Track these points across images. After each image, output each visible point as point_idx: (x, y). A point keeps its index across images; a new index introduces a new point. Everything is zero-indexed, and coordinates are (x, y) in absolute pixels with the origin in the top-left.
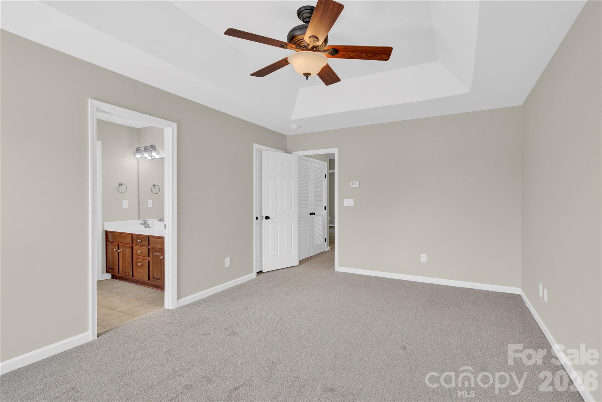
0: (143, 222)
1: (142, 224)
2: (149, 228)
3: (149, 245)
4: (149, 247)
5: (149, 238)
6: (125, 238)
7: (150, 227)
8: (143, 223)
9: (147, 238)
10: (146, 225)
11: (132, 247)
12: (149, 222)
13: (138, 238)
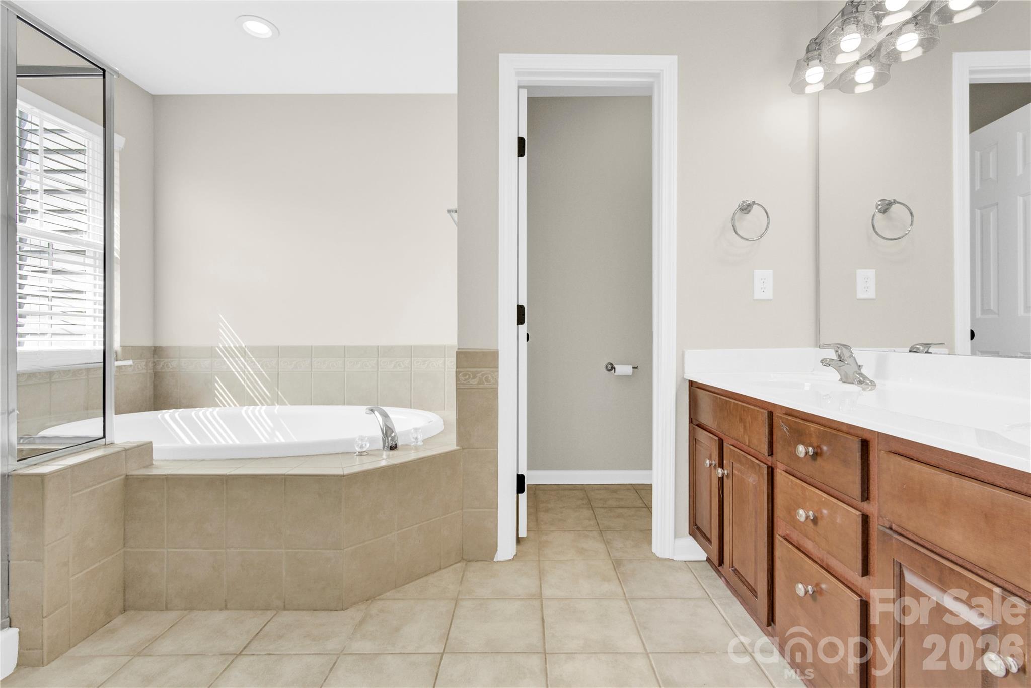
0: (831, 354)
1: (826, 363)
2: (860, 382)
3: (866, 495)
4: (871, 508)
5: (865, 445)
6: (741, 420)
7: (865, 378)
8: (835, 357)
9: (856, 447)
10: (850, 370)
11: (771, 472)
12: (865, 357)
13: (799, 436)
